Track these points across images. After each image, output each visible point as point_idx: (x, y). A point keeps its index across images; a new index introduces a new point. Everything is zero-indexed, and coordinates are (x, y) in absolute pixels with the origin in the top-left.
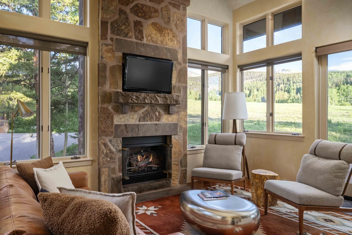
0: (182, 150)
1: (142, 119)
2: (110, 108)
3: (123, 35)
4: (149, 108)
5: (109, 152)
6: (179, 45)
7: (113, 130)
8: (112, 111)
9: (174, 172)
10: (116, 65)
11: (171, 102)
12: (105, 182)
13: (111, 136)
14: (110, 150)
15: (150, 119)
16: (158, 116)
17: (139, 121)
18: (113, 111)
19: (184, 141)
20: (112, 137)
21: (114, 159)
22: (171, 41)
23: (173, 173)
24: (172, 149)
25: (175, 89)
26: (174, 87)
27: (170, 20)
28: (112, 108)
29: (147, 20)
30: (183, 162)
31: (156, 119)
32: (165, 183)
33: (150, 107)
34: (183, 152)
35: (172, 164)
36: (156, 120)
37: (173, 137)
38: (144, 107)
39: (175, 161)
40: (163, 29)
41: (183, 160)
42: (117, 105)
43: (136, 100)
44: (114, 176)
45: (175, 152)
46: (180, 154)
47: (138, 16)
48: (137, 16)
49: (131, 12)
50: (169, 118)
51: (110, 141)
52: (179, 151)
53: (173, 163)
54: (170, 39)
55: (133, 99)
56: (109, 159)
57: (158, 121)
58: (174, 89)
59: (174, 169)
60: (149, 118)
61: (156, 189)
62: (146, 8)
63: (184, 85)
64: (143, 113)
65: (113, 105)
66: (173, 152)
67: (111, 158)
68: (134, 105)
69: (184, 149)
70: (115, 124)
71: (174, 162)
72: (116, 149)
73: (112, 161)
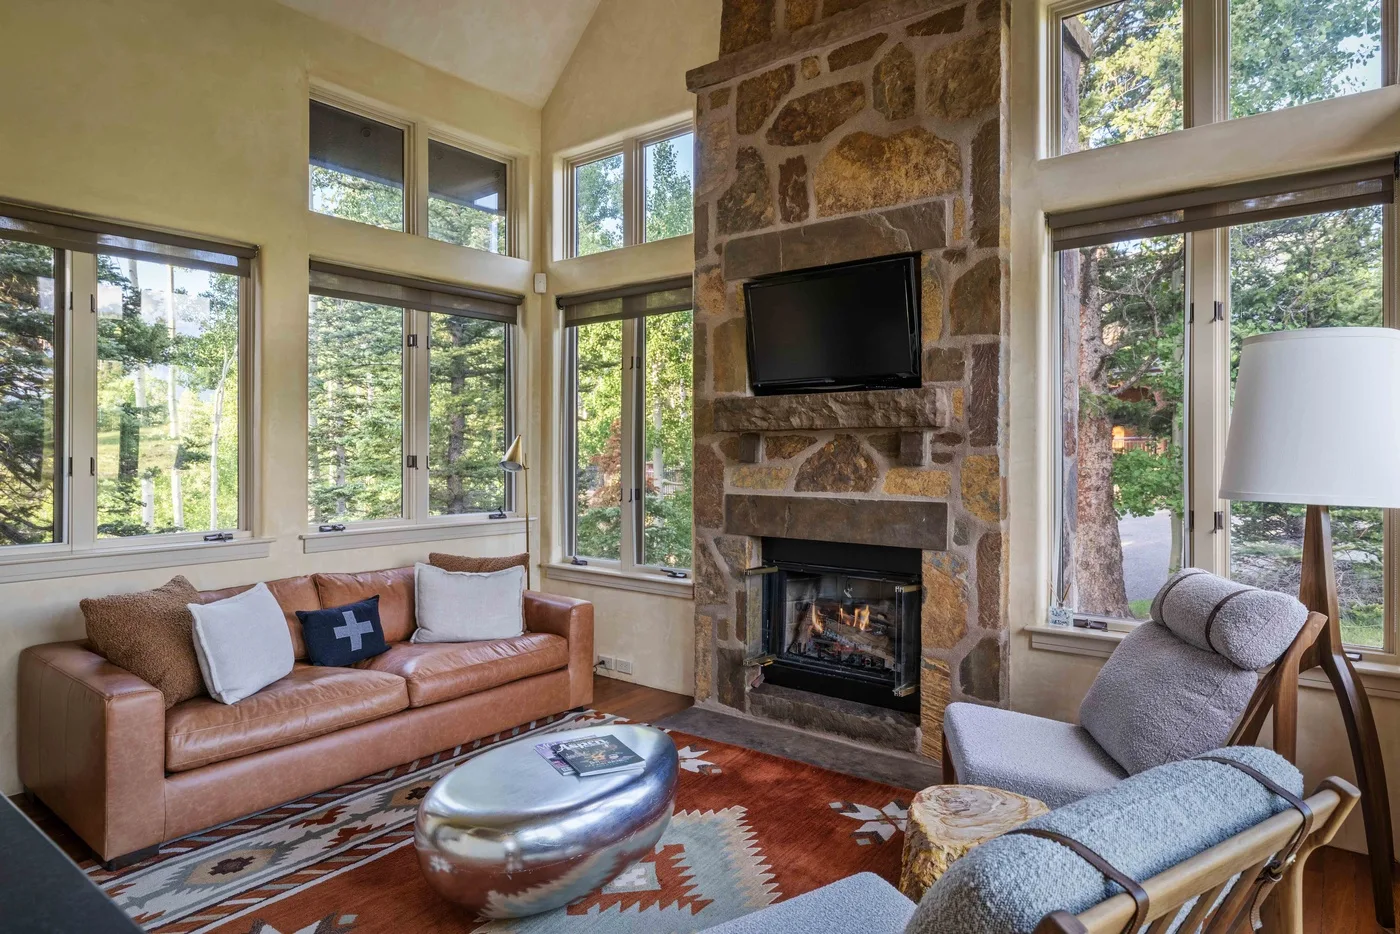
0: (972, 618)
1: (807, 481)
2: (715, 446)
3: (750, 224)
4: (830, 443)
5: (713, 572)
6: (958, 178)
7: (723, 510)
8: (720, 454)
9: (930, 699)
10: (729, 321)
11: (889, 418)
12: (704, 656)
13: (717, 527)
14: (715, 566)
15: (834, 482)
16: (863, 473)
17: (798, 488)
18: (723, 454)
19: (984, 581)
20: (721, 529)
21: (726, 593)
22: (919, 176)
23: (928, 702)
24: (924, 606)
25: (934, 366)
26: (930, 357)
27: (912, 97)
28: (720, 446)
29: (821, 142)
30: (975, 670)
31: (856, 483)
32: (890, 730)
33: (836, 440)
34: (977, 633)
35: (923, 663)
36: (856, 488)
37: (927, 556)
38: (812, 442)
39: (934, 657)
40: (884, 144)
41: (973, 661)
42: (732, 438)
43: (763, 419)
44: (724, 644)
45: (935, 620)
46: (962, 635)
47: (794, 144)
48: (789, 144)
49: (771, 143)
50: (909, 481)
51: (718, 542)
52: (956, 622)
53: (928, 661)
54: (911, 172)
55: (753, 419)
56: (711, 592)
57: (865, 489)
58: (930, 364)
59: (930, 687)
60: (831, 479)
61: (852, 735)
62: (818, 102)
63: (983, 339)
64: (809, 461)
65: (722, 439)
66: (924, 619)
67: (718, 591)
68: (781, 434)
69: (981, 619)
70: (725, 493)
71: (930, 658)
72: (731, 567)
73: (719, 599)
